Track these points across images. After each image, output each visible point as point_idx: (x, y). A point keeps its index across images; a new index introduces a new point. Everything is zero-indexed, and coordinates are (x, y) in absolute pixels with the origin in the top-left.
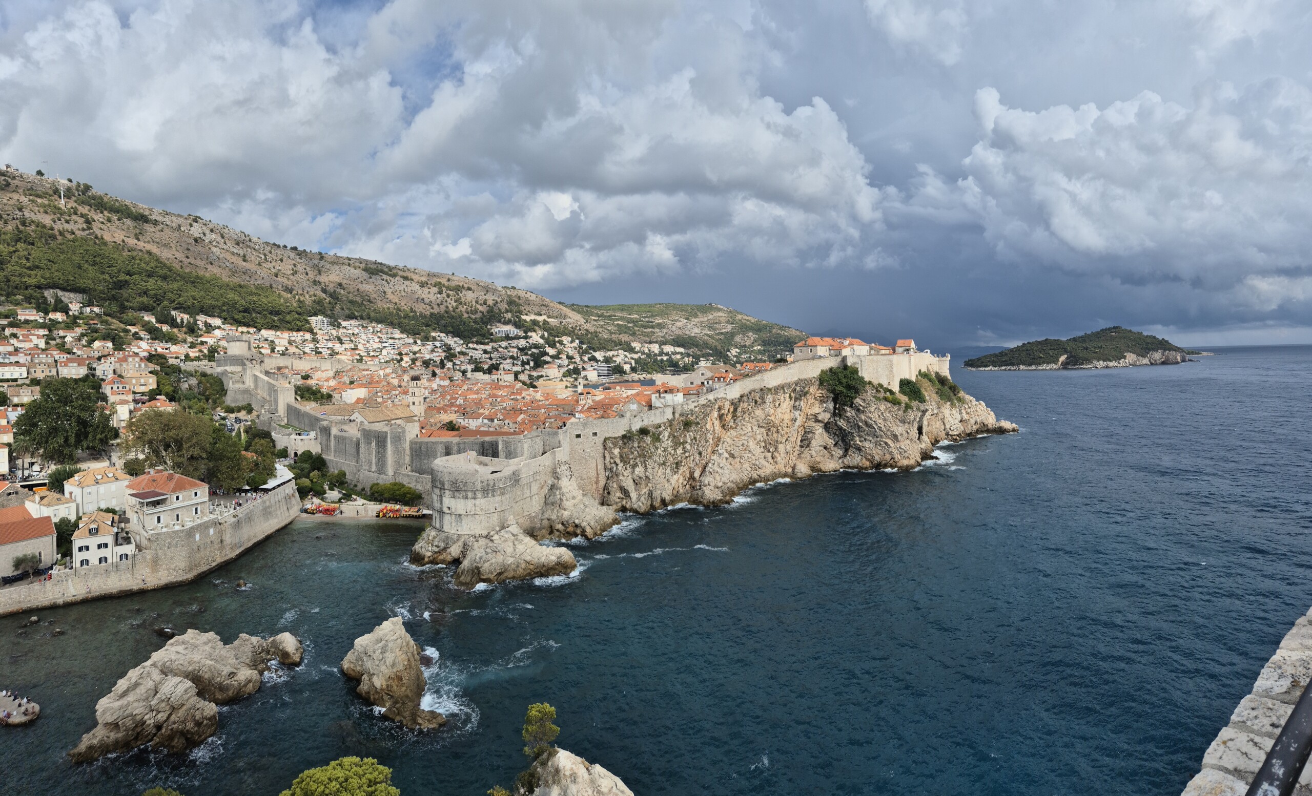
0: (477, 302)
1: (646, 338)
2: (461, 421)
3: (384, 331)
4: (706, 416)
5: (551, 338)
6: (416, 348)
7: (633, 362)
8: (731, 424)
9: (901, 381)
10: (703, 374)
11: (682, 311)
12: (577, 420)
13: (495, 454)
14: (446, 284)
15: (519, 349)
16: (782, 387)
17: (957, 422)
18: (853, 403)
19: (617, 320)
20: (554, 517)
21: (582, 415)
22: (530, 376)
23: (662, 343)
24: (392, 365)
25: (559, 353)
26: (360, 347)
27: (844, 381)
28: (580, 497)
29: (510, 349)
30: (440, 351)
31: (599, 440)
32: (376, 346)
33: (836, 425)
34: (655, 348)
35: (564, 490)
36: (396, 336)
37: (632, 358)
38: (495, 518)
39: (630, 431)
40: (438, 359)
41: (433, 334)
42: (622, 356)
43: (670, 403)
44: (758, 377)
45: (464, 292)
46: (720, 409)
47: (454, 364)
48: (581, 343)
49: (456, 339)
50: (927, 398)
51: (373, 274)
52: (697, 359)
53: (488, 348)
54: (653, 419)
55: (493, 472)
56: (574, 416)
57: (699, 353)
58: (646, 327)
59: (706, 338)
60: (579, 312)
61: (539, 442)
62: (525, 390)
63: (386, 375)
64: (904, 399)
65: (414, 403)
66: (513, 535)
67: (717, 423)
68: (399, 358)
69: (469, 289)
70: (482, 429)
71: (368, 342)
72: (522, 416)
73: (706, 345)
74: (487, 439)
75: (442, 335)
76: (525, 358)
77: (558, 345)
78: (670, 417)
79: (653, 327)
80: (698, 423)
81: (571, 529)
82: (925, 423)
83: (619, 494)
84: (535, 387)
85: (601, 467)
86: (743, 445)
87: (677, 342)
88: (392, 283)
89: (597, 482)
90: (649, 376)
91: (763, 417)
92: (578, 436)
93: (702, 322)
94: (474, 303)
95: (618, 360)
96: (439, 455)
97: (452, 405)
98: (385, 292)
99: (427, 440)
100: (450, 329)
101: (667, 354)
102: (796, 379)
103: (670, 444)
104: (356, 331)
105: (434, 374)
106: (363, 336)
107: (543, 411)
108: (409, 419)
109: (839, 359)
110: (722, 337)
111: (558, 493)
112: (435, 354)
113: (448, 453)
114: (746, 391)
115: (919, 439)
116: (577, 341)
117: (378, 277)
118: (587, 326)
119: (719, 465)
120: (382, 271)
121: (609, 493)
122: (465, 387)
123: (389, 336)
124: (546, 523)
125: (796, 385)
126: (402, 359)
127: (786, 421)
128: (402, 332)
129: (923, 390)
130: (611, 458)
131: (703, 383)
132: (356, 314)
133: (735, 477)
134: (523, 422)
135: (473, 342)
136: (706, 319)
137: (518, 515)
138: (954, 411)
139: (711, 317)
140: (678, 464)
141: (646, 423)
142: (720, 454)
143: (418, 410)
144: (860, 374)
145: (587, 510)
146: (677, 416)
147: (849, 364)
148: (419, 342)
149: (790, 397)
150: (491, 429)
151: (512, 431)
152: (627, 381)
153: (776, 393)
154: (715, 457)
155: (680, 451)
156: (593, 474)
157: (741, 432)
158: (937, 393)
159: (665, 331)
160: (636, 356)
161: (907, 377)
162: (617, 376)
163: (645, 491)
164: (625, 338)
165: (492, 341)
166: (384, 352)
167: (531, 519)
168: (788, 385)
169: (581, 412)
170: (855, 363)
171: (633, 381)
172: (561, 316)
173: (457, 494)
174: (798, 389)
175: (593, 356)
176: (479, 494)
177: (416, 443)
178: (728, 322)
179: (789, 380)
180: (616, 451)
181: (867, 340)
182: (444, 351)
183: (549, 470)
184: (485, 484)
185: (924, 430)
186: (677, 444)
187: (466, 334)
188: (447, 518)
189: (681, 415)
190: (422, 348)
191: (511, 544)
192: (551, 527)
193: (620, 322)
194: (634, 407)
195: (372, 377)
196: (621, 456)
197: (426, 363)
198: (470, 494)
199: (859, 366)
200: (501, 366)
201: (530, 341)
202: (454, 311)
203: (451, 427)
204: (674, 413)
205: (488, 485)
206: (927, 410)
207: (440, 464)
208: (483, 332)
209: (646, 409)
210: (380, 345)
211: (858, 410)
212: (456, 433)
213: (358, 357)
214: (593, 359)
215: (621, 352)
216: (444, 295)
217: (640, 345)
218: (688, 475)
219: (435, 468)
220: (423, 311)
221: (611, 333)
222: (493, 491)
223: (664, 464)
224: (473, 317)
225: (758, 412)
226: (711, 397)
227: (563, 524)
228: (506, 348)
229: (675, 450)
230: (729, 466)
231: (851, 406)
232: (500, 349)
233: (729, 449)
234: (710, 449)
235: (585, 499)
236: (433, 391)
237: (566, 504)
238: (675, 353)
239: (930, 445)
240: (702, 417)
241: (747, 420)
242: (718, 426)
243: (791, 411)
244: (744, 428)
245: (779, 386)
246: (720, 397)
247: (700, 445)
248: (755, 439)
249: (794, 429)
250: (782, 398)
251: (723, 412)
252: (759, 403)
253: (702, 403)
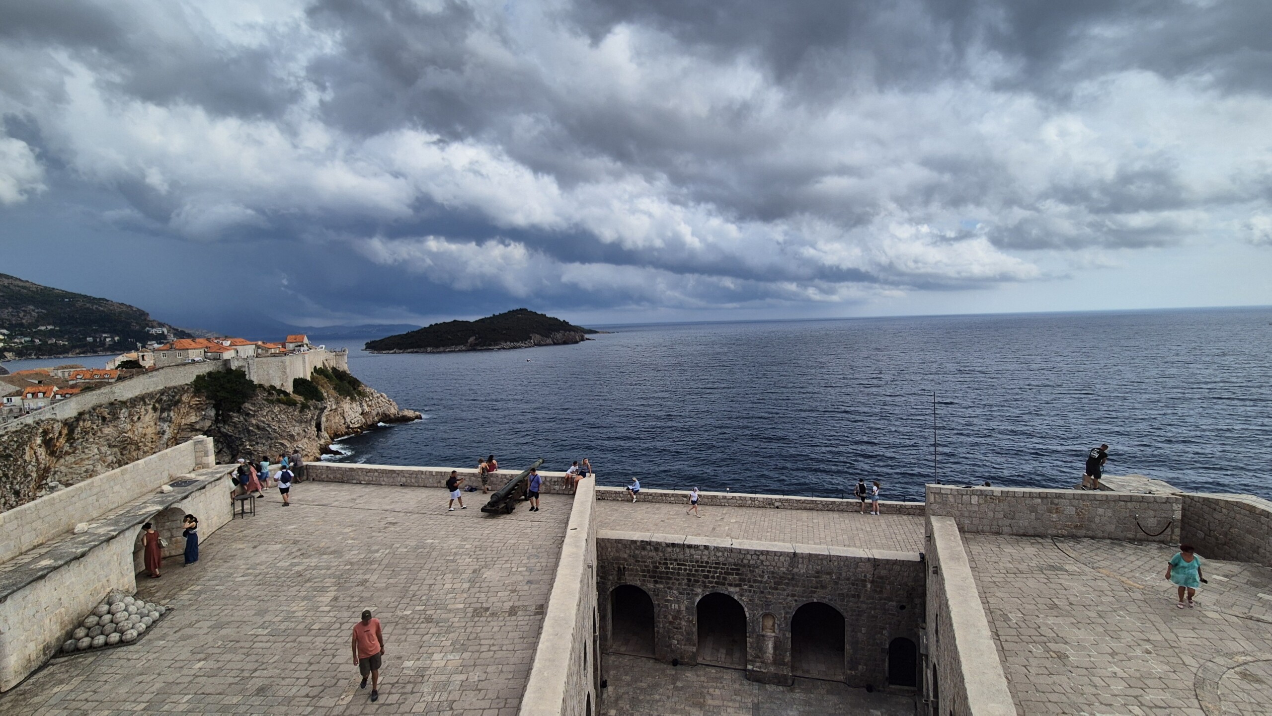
4: (23, 444)
8: (67, 448)
9: (296, 381)
16: (141, 398)
17: (358, 414)
18: (240, 408)
27: (228, 385)
33: (219, 431)
46: (45, 433)
50: (325, 394)
64: (299, 399)
67: (42, 450)
80: (8, 456)
82: (324, 419)
86: (86, 471)
91: (115, 434)
102: (161, 387)
109: (219, 363)
114: (87, 407)
115: (317, 436)
125: (162, 394)
127: (149, 437)
129: (320, 387)
138: (354, 405)
144: (247, 377)
147: (233, 368)
149: (155, 409)
153: (134, 406)
157: (83, 456)
158: (335, 389)
161: (302, 376)
168: (151, 396)
170: (242, 367)
174: (164, 398)
179: (151, 390)
181: (250, 337)
185: (323, 427)
199: (245, 369)
206: (325, 408)
211: (248, 414)
225: (108, 430)
226: (28, 420)
231: (238, 412)
234: (33, 485)
239: (329, 440)
240: (15, 446)
241: (91, 440)
242: (44, 454)
243: (156, 424)
244: (86, 451)
245: (136, 397)
246: (43, 419)
247: (15, 482)
248: (104, 462)
249: (162, 442)
250: (143, 410)
251: (51, 435)
252: (108, 419)
253: (14, 429)
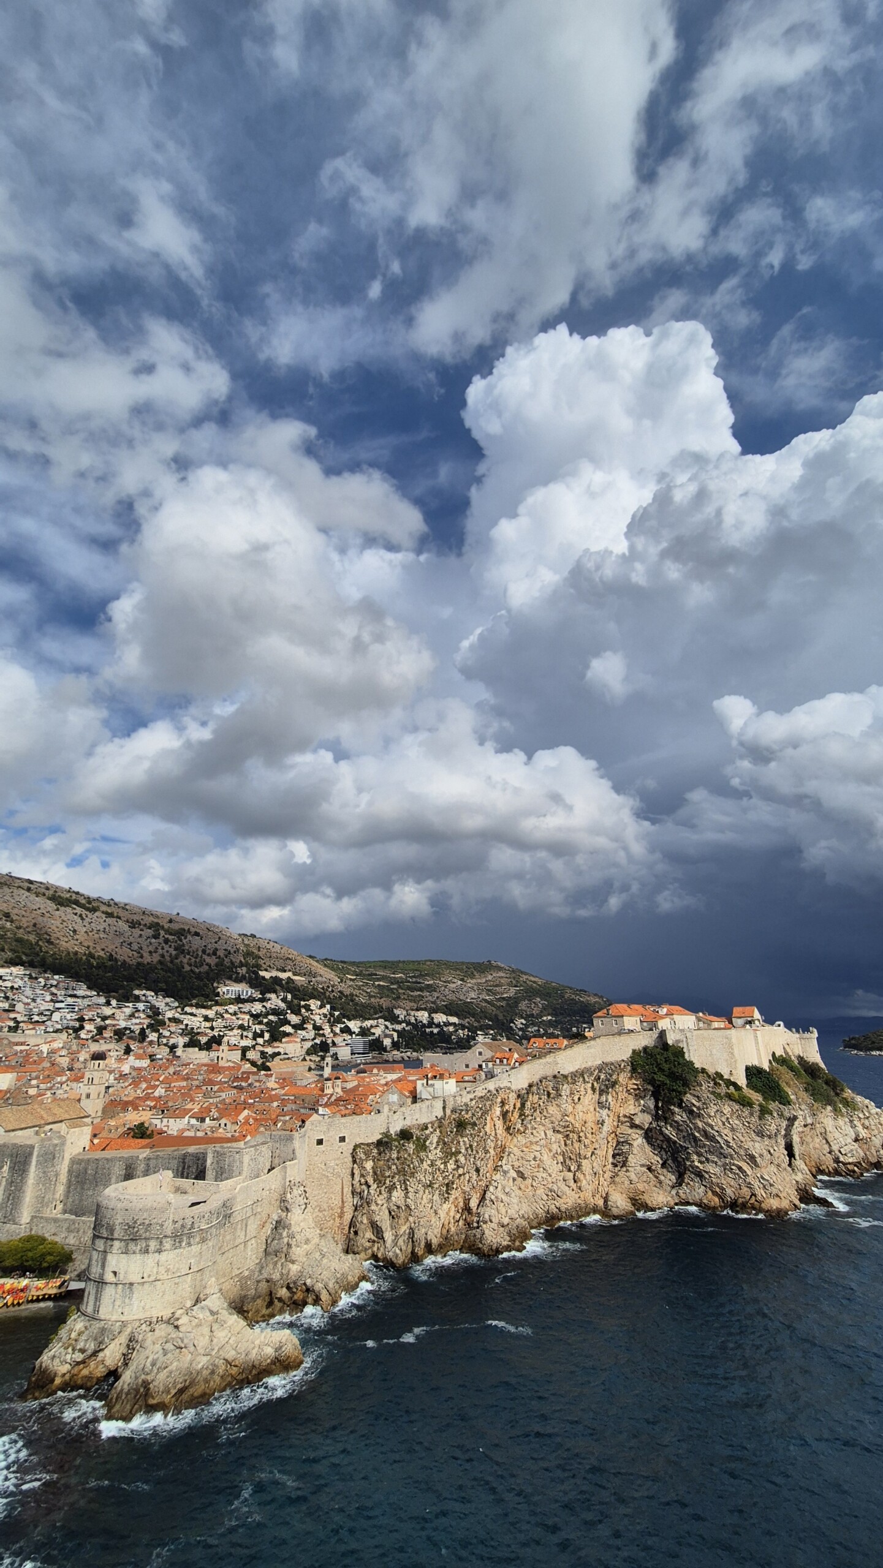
0: (204, 952)
1: (412, 1004)
2: (158, 1123)
3: (61, 985)
4: (485, 1113)
5: (296, 1001)
6: (108, 1011)
7: (395, 1035)
8: (519, 1126)
9: (747, 1069)
10: (480, 1053)
11: (456, 969)
12: (320, 1118)
13: (201, 1175)
14: (166, 926)
15: (252, 1015)
16: (581, 1074)
17: (849, 1140)
18: (682, 1101)
19: (379, 980)
20: (276, 1276)
21: (327, 1111)
22: (263, 1053)
23: (432, 1011)
24: (64, 1035)
25: (304, 1021)
26: (19, 1007)
27: (666, 1067)
28: (316, 1240)
29: (240, 1016)
30: (142, 1016)
31: (347, 1147)
32: (45, 1006)
33: (661, 1133)
34: (423, 1016)
35: (295, 1229)
36: (80, 993)
37: (394, 1030)
38: (186, 1288)
39: (386, 1134)
40: (137, 1029)
41: (137, 992)
42: (383, 1027)
43: (439, 1093)
44: (549, 1059)
45: (189, 937)
46: (503, 1103)
47: (160, 1036)
48: (333, 1009)
49: (168, 1000)
50: (792, 1097)
51: (62, 904)
52: (473, 1030)
53: (211, 1013)
54: (417, 1116)
55: (193, 1205)
56: (317, 1111)
57: (476, 1024)
58: (412, 989)
59: (484, 1004)
60: (332, 969)
61: (266, 1151)
62: (254, 1073)
63: (53, 1052)
64: (756, 1097)
65: (88, 1096)
66: (212, 1313)
67: (499, 1124)
68: (77, 1025)
69: (197, 934)
70: (187, 1134)
71: (34, 1000)
72: (246, 1112)
73: (484, 1014)
74: (192, 1149)
75: (150, 993)
76: (258, 1028)
77: (303, 1010)
78: (440, 1114)
79: (421, 990)
80: (474, 1124)
81: (299, 1296)
82: (796, 1139)
83: (369, 1235)
84: (268, 1069)
85: (348, 1190)
86: (535, 1159)
87: (449, 1010)
88: (88, 920)
89: (341, 1216)
90: (415, 1054)
91: (559, 1117)
92: (320, 1142)
93: (479, 984)
94: (200, 953)
95: (378, 1032)
96: (113, 1180)
97: (148, 1097)
98: (75, 931)
99: (99, 1155)
100: (163, 985)
101: (438, 1025)
102: (598, 1062)
103: (440, 1154)
104: (19, 983)
105: (128, 1051)
106: (28, 992)
107: (275, 1104)
108: (78, 1120)
109: (655, 1034)
110: (503, 1003)
111: (285, 1234)
112: (134, 1021)
113: (128, 1176)
114: (536, 1079)
115: (790, 1165)
116: (328, 1007)
117: (69, 910)
118: (342, 987)
119: (504, 1188)
120: (77, 903)
121: (356, 1233)
122: (171, 1070)
123: (70, 992)
124: (264, 1286)
125: (600, 1071)
126: (82, 1028)
127: (589, 1124)
128: (89, 988)
129: (783, 1085)
130: (362, 1176)
131: (480, 1066)
132: (24, 958)
133: (526, 1209)
134: (247, 1122)
135: (191, 1005)
136: (484, 981)
137: (224, 1275)
138: (841, 1122)
139: (490, 977)
140: (449, 1186)
141: (408, 1123)
142: (505, 1172)
143: (94, 1107)
144: (686, 1056)
145: (325, 1261)
146: (448, 1112)
147: (670, 1042)
148: (114, 1002)
149: (593, 1089)
150: (200, 1134)
151: (229, 1135)
152: (387, 1062)
153: (574, 1082)
154: (498, 1177)
155: (451, 1166)
156: (337, 1202)
157: (532, 1138)
158: (806, 1090)
159: (436, 994)
160: (399, 1027)
161: (756, 1063)
162: (375, 1054)
163: (404, 1229)
164: (385, 1002)
165: (217, 1003)
166: (56, 1016)
167: (243, 1280)
168: (589, 1070)
169: (326, 1105)
170: (678, 1041)
171: (394, 1062)
172: (311, 974)
173: (132, 1246)
174: (603, 1076)
175: (347, 1027)
176: (168, 1244)
177: (80, 1162)
178: (510, 984)
179: (589, 1064)
180: (369, 1165)
181: (692, 1007)
182: (149, 1017)
183: (276, 1196)
184: (178, 1225)
185: (797, 1151)
186: (449, 1154)
187: (184, 993)
188: (109, 1292)
189: (454, 1111)
190: (118, 1011)
191: (206, 1330)
192: (271, 1294)
193: (381, 983)
194: (394, 1098)
195: (28, 1055)
196: (375, 1173)
197: (119, 1034)
198: (153, 1244)
199: (683, 1045)
200: (225, 1039)
201: (268, 1005)
202: (172, 962)
203: (141, 1132)
204: (444, 1108)
205: (183, 1226)
206: (795, 1118)
207: (113, 1195)
208: (207, 991)
209: (409, 1100)
210: (50, 1006)
211: (691, 1112)
212: (147, 1141)
213: (12, 1024)
214: (347, 1030)
215: (381, 1021)
216: (161, 940)
217: (405, 1013)
218: (461, 1204)
219: (104, 1203)
220: (128, 960)
221: (370, 997)
222: (190, 1236)
223: (431, 1185)
224: (197, 970)
225: (552, 1109)
226: (491, 1085)
227: (288, 1288)
228: (235, 1014)
229: (445, 1163)
230: (518, 1192)
231: (680, 1106)
232: (226, 1016)
233: (516, 1164)
234: (491, 1164)
235: (323, 1243)
236: (122, 1076)
237: (297, 1252)
238: (447, 1024)
239: (810, 1177)
240: (480, 1114)
241: (538, 1119)
242: (501, 1128)
243: (595, 1109)
244: (534, 1132)
245: (577, 1071)
246: (502, 1086)
247: (477, 1156)
248: (550, 1151)
249: (602, 1136)
250: (582, 1089)
251: (507, 1107)
252: (552, 1096)
253: (480, 1095)
